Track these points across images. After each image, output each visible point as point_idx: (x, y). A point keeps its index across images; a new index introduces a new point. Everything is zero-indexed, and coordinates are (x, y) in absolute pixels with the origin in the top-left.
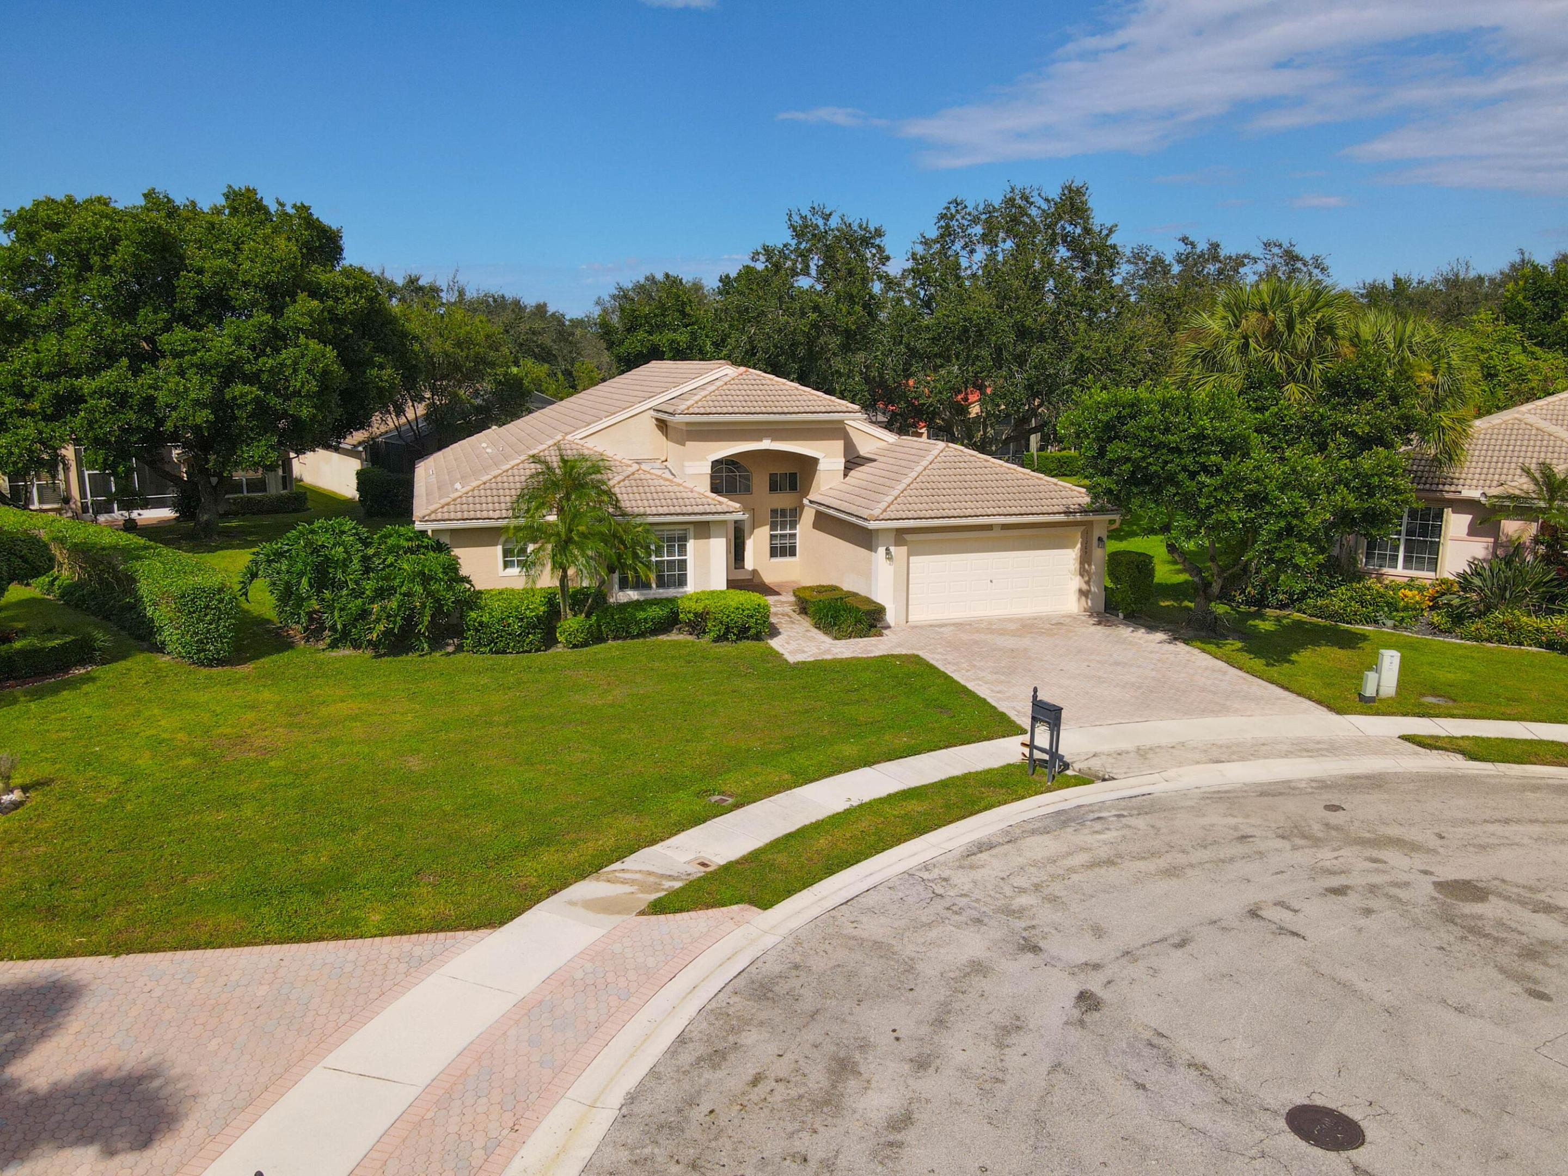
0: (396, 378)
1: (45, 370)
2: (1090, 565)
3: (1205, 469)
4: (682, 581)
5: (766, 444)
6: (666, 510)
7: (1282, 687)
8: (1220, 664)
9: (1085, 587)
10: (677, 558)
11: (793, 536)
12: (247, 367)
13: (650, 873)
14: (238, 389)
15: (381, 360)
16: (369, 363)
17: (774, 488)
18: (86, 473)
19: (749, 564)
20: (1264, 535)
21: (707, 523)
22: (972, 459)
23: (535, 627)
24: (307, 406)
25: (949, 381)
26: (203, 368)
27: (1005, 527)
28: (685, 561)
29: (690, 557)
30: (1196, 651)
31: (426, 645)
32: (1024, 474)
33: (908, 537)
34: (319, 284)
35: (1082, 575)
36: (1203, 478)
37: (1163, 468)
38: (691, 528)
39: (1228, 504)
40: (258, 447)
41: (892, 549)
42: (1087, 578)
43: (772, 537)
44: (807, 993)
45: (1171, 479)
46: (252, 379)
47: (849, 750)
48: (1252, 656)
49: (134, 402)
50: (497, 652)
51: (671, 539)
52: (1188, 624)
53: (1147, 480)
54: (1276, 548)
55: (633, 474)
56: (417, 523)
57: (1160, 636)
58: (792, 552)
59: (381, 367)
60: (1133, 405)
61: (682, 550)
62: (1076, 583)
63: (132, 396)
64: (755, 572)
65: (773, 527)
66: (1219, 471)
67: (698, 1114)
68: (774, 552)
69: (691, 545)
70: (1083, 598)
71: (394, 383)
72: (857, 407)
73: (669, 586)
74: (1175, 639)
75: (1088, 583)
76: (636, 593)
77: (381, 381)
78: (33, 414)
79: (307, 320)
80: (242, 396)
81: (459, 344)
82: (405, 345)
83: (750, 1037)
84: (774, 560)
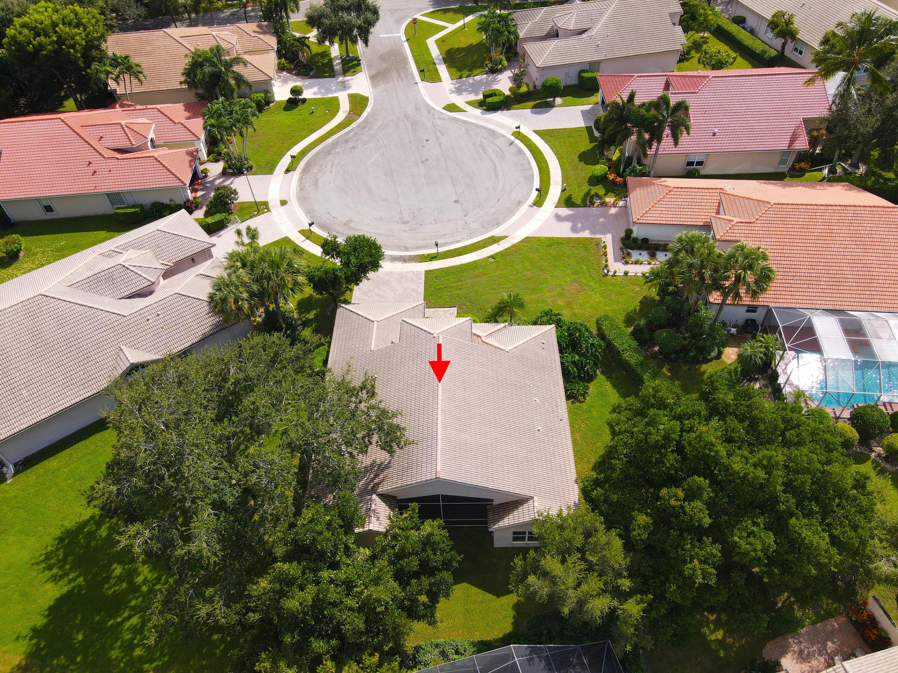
13: (506, 243)
44: (494, 222)
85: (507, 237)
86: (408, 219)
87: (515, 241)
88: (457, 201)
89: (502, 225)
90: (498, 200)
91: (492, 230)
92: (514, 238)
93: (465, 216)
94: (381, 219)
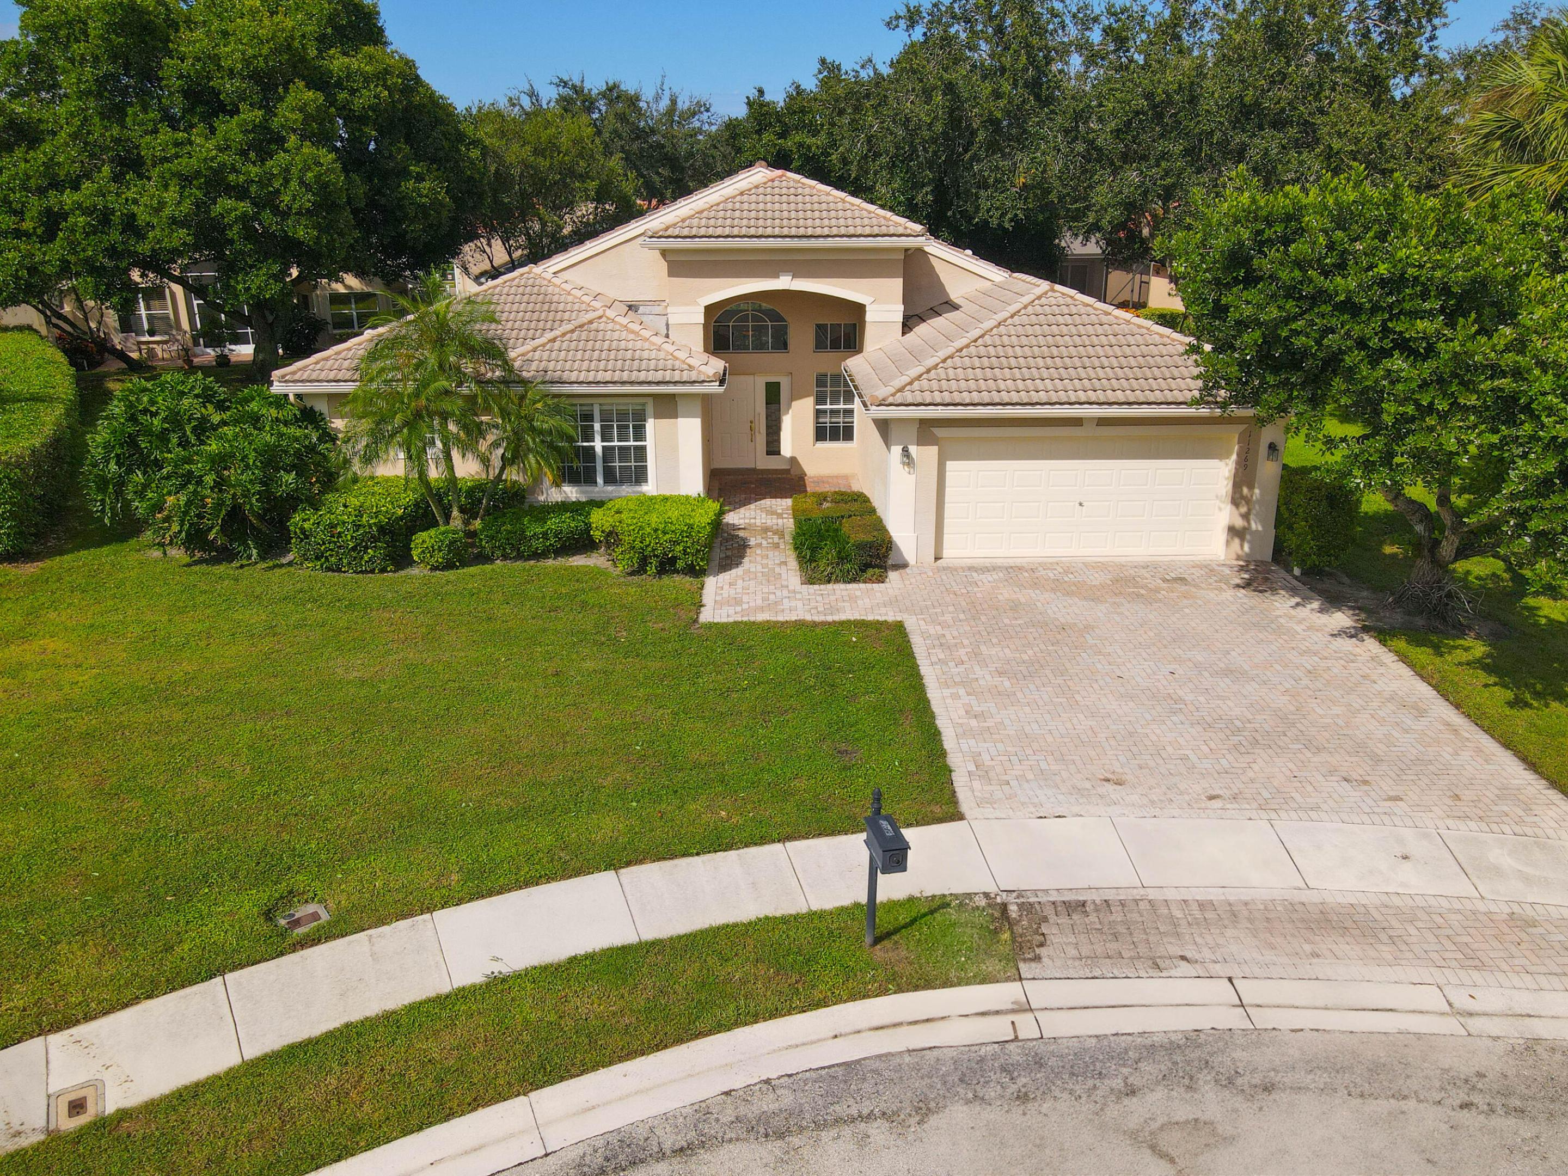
0: (439, 193)
1: (32, 183)
2: (1251, 488)
3: (1404, 346)
4: (640, 476)
5: (784, 283)
6: (608, 376)
7: (1524, 759)
8: (1424, 690)
9: (1239, 523)
10: (632, 443)
11: (850, 412)
12: (232, 177)
14: (225, 204)
15: (418, 169)
16: (404, 173)
17: (820, 345)
18: (195, 302)
19: (787, 449)
20: (1513, 482)
21: (673, 396)
22: (1083, 310)
23: (375, 539)
24: (306, 227)
25: (1121, 192)
26: (186, 180)
27: (1103, 422)
28: (644, 448)
29: (649, 443)
30: (1389, 658)
31: (255, 552)
32: (1162, 336)
33: (940, 432)
34: (331, 72)
35: (1235, 502)
36: (1398, 363)
37: (1319, 343)
38: (650, 401)
39: (1443, 417)
40: (257, 276)
41: (913, 449)
42: (1244, 509)
43: (818, 413)
45: (1333, 362)
46: (241, 193)
48: (1492, 680)
49: (116, 219)
50: (329, 569)
51: (623, 416)
52: (1398, 601)
53: (1295, 360)
54: (1533, 509)
55: (591, 322)
56: (275, 383)
57: (1341, 619)
58: (847, 434)
59: (420, 178)
60: (1288, 218)
61: (640, 433)
62: (1226, 515)
63: (113, 212)
64: (793, 460)
65: (820, 400)
66: (1431, 351)
68: (821, 434)
69: (651, 425)
70: (1237, 541)
71: (436, 198)
72: (918, 228)
73: (622, 482)
74: (1365, 629)
75: (1246, 517)
76: (574, 489)
77: (421, 196)
78: (27, 235)
79: (298, 116)
80: (229, 211)
81: (536, 152)
82: (458, 150)
84: (820, 445)
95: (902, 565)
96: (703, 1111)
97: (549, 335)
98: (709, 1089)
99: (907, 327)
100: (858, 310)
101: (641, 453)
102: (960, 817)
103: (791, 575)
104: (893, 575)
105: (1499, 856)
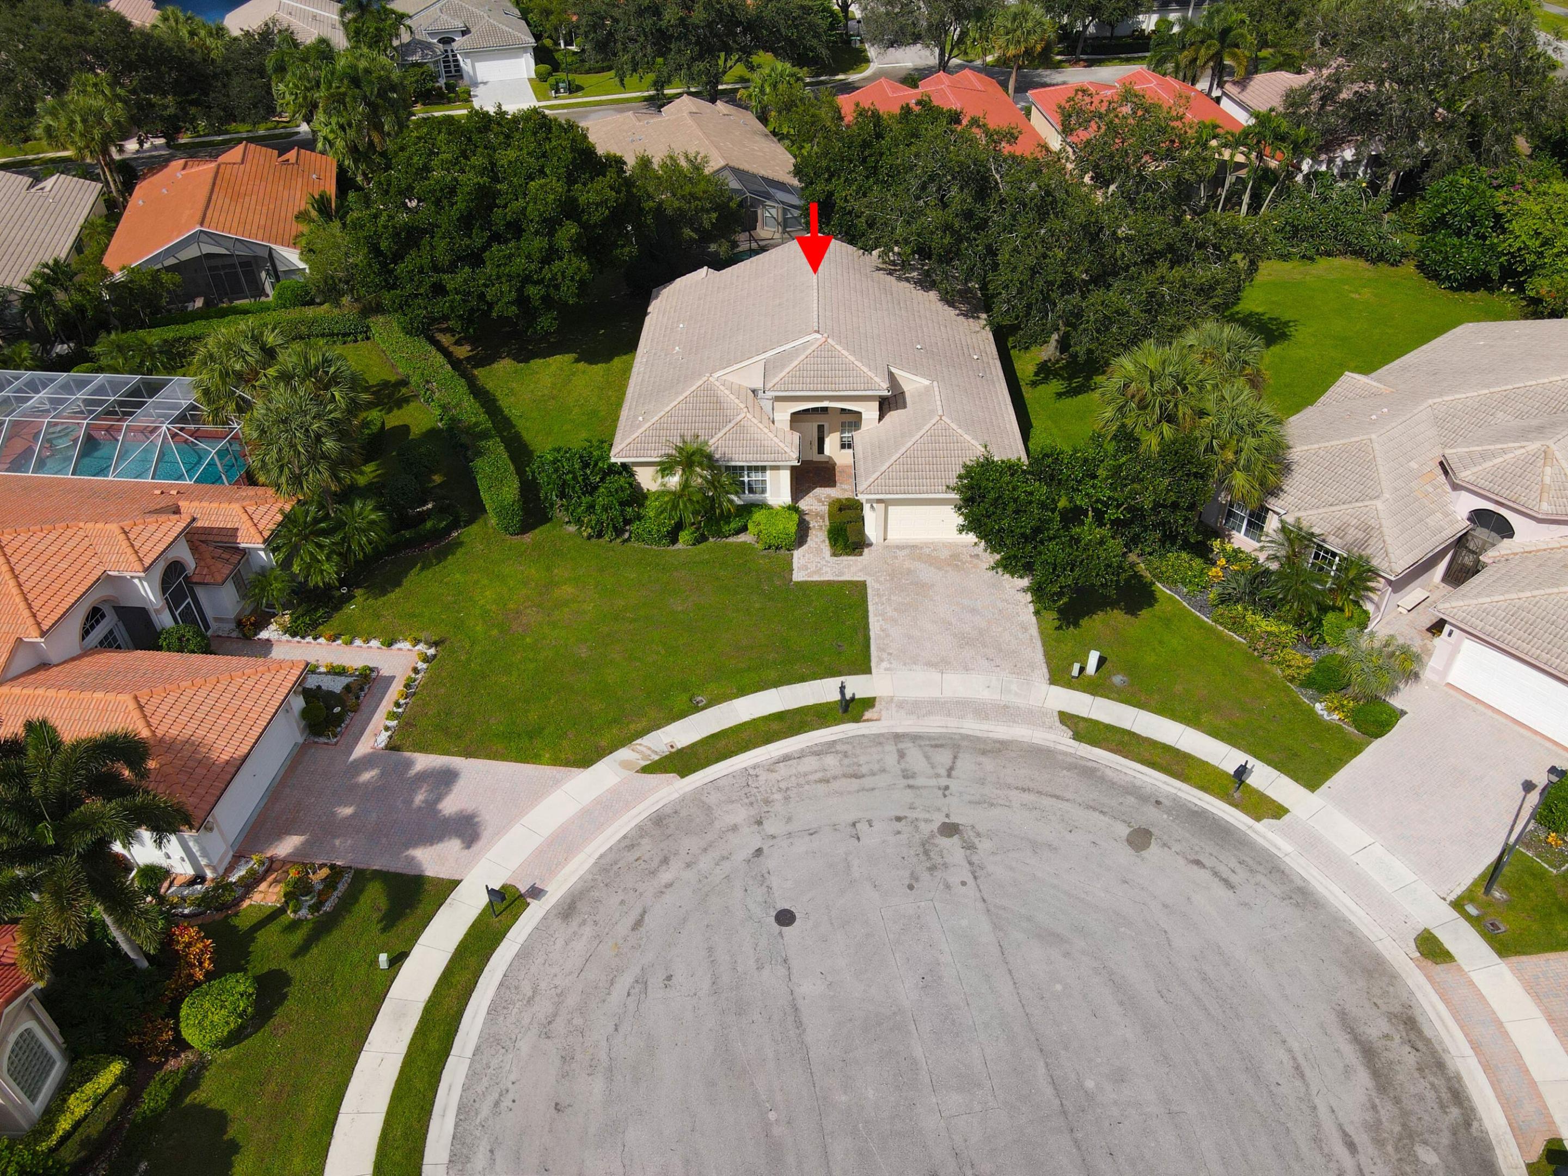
4: (764, 490)
5: (826, 404)
10: (760, 478)
13: (650, 749)
19: (827, 451)
21: (778, 465)
22: (952, 433)
28: (765, 480)
29: (768, 478)
41: (875, 505)
43: (841, 439)
44: (672, 826)
47: (773, 675)
55: (741, 421)
58: (853, 446)
61: (764, 475)
64: (831, 459)
65: (843, 432)
67: (615, 868)
68: (843, 446)
69: (768, 473)
73: (756, 492)
83: (644, 841)
84: (842, 451)
85: (645, 770)
86: (944, 842)
87: (624, 754)
88: (785, 918)
89: (649, 818)
90: (638, 924)
91: (683, 799)
92: (625, 765)
93: (759, 852)
94: (1035, 846)
95: (870, 545)
96: (802, 750)
97: (723, 432)
98: (803, 746)
99: (881, 417)
100: (859, 414)
101: (764, 482)
102: (870, 672)
103: (826, 549)
104: (866, 550)
105: (1014, 687)
